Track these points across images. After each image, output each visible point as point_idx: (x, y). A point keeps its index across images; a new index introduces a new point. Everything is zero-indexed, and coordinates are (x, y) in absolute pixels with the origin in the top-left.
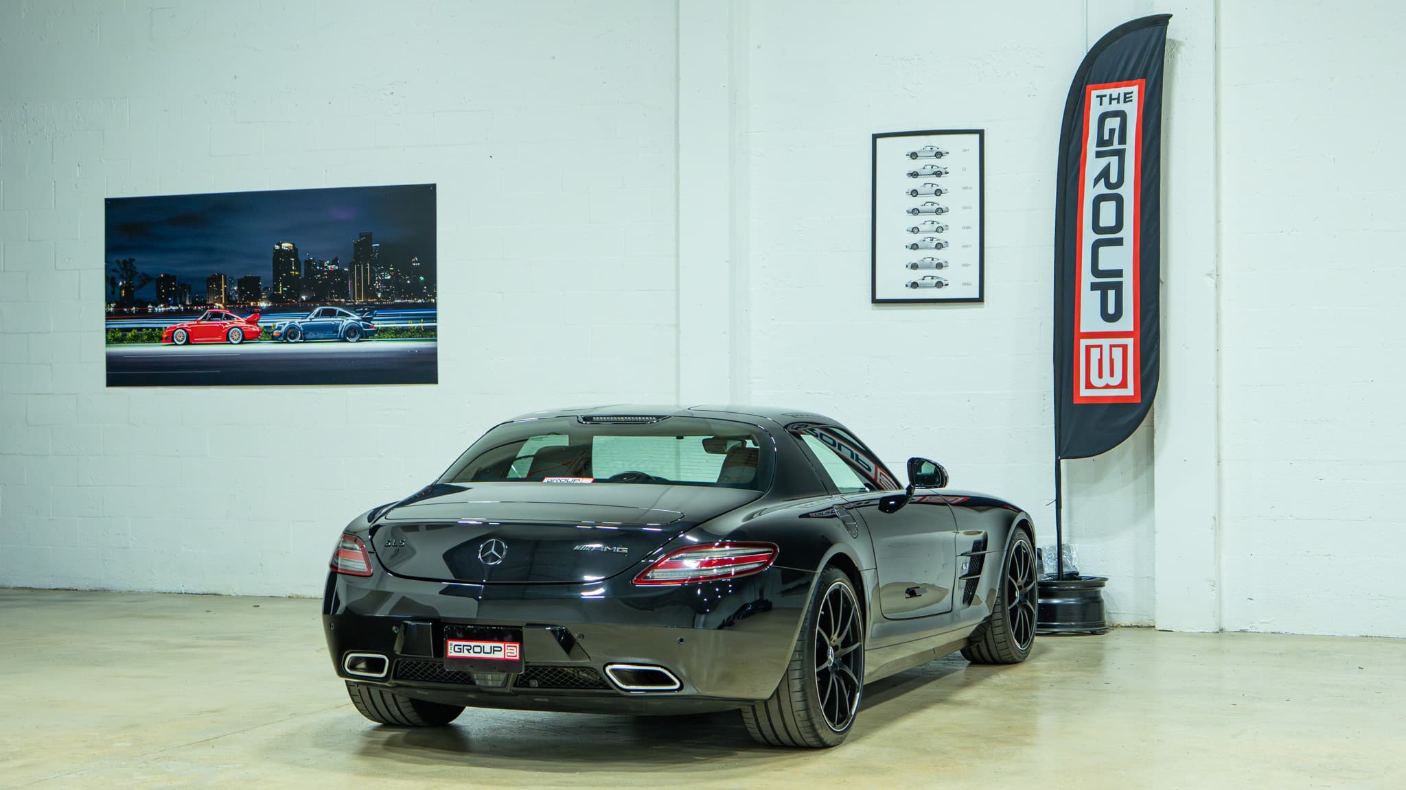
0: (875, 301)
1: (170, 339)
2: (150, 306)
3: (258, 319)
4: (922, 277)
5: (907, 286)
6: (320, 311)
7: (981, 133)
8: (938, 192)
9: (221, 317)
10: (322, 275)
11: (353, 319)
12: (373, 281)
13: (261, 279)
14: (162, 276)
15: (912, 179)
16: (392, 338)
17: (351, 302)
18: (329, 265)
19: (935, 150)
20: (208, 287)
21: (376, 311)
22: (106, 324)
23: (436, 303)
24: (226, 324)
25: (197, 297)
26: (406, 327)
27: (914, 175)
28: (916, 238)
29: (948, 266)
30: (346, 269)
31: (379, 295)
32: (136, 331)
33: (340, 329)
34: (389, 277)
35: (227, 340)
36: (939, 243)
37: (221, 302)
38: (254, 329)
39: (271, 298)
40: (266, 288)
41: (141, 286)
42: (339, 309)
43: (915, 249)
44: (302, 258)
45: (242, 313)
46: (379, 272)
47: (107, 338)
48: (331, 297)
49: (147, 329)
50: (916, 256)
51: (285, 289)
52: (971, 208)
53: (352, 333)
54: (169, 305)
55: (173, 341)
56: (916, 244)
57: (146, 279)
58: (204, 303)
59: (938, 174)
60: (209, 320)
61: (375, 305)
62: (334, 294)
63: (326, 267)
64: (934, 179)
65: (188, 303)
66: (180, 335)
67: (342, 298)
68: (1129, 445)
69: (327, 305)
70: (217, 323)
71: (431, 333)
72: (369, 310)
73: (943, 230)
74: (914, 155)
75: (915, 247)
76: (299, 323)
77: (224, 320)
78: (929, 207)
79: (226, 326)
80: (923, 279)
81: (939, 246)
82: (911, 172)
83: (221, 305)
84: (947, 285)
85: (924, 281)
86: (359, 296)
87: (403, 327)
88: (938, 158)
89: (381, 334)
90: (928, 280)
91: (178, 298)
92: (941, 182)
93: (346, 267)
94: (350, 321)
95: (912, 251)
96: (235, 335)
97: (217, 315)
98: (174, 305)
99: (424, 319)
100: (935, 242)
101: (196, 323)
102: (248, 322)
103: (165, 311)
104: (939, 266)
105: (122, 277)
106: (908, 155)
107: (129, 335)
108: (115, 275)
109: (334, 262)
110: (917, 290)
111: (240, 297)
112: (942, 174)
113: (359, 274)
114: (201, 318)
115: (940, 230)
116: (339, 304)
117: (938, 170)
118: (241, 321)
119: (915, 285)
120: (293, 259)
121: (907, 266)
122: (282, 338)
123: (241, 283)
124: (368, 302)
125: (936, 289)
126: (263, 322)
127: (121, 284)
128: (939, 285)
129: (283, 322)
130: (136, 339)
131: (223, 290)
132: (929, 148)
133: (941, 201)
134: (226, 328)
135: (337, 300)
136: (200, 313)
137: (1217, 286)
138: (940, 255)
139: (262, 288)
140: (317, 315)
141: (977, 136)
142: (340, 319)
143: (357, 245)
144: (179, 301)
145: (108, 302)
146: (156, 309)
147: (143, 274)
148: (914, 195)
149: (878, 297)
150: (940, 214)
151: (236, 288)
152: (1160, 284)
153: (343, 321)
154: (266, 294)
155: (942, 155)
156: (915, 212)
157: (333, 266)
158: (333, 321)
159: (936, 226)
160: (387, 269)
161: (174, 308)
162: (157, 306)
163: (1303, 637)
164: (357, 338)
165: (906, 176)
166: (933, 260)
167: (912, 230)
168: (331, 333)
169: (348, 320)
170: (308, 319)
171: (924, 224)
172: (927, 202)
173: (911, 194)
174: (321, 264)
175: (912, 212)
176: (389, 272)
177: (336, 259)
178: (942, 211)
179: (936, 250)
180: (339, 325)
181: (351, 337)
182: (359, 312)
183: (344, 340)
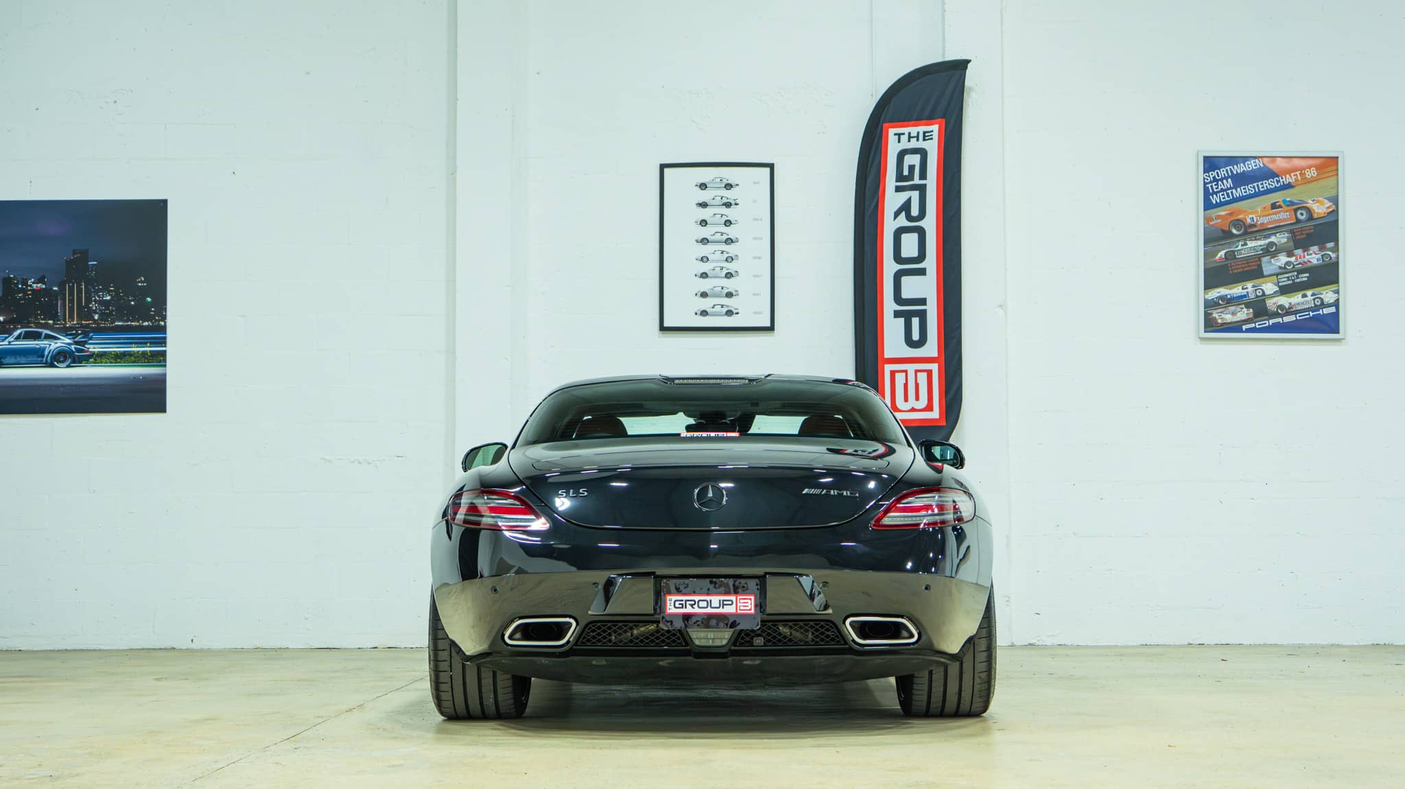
0: (663, 328)
4: (712, 306)
5: (696, 314)
6: (20, 334)
7: (771, 166)
8: (728, 223)
10: (26, 294)
11: (64, 342)
12: (88, 300)
15: (701, 209)
16: (111, 363)
17: (61, 324)
18: (34, 283)
19: (725, 181)
21: (91, 334)
23: (165, 327)
26: (131, 351)
27: (703, 205)
28: (705, 267)
29: (738, 295)
30: (55, 288)
31: (96, 317)
33: (46, 353)
34: (109, 298)
36: (729, 273)
42: (45, 332)
43: (704, 278)
46: (97, 292)
48: (36, 319)
50: (706, 285)
52: (762, 239)
53: (61, 357)
56: (706, 273)
59: (728, 205)
61: (90, 328)
62: (40, 315)
63: (31, 286)
64: (724, 210)
67: (50, 320)
69: (31, 327)
71: (159, 358)
72: (84, 332)
73: (733, 260)
74: (703, 186)
75: (704, 275)
78: (718, 237)
80: (713, 308)
81: (729, 275)
82: (700, 203)
84: (737, 313)
85: (714, 310)
86: (71, 318)
87: (125, 352)
88: (727, 189)
89: (99, 360)
90: (718, 308)
92: (730, 213)
93: (55, 286)
94: (58, 345)
95: (701, 279)
99: (151, 343)
100: (725, 272)
104: (729, 295)
106: (697, 186)
109: (40, 281)
110: (707, 317)
112: (731, 204)
113: (71, 294)
115: (730, 260)
116: (46, 326)
117: (728, 201)
119: (704, 313)
121: (696, 294)
124: (81, 324)
125: (726, 317)
128: (729, 313)
132: (718, 180)
133: (731, 232)
135: (43, 322)
137: (1006, 318)
138: (730, 285)
140: (18, 338)
141: (768, 170)
142: (44, 342)
143: (69, 263)
149: (666, 324)
150: (729, 244)
153: (50, 345)
155: (732, 187)
156: (704, 241)
157: (39, 285)
158: (37, 345)
159: (726, 255)
160: (106, 290)
164: (68, 363)
165: (695, 206)
166: (722, 289)
167: (702, 259)
168: (36, 357)
169: (56, 343)
170: (6, 343)
171: (713, 253)
172: (716, 232)
173: (700, 224)
174: (25, 282)
175: (701, 242)
176: (109, 292)
177: (44, 277)
178: (732, 242)
179: (726, 279)
180: (44, 349)
181: (59, 362)
182: (70, 335)
183: (52, 366)
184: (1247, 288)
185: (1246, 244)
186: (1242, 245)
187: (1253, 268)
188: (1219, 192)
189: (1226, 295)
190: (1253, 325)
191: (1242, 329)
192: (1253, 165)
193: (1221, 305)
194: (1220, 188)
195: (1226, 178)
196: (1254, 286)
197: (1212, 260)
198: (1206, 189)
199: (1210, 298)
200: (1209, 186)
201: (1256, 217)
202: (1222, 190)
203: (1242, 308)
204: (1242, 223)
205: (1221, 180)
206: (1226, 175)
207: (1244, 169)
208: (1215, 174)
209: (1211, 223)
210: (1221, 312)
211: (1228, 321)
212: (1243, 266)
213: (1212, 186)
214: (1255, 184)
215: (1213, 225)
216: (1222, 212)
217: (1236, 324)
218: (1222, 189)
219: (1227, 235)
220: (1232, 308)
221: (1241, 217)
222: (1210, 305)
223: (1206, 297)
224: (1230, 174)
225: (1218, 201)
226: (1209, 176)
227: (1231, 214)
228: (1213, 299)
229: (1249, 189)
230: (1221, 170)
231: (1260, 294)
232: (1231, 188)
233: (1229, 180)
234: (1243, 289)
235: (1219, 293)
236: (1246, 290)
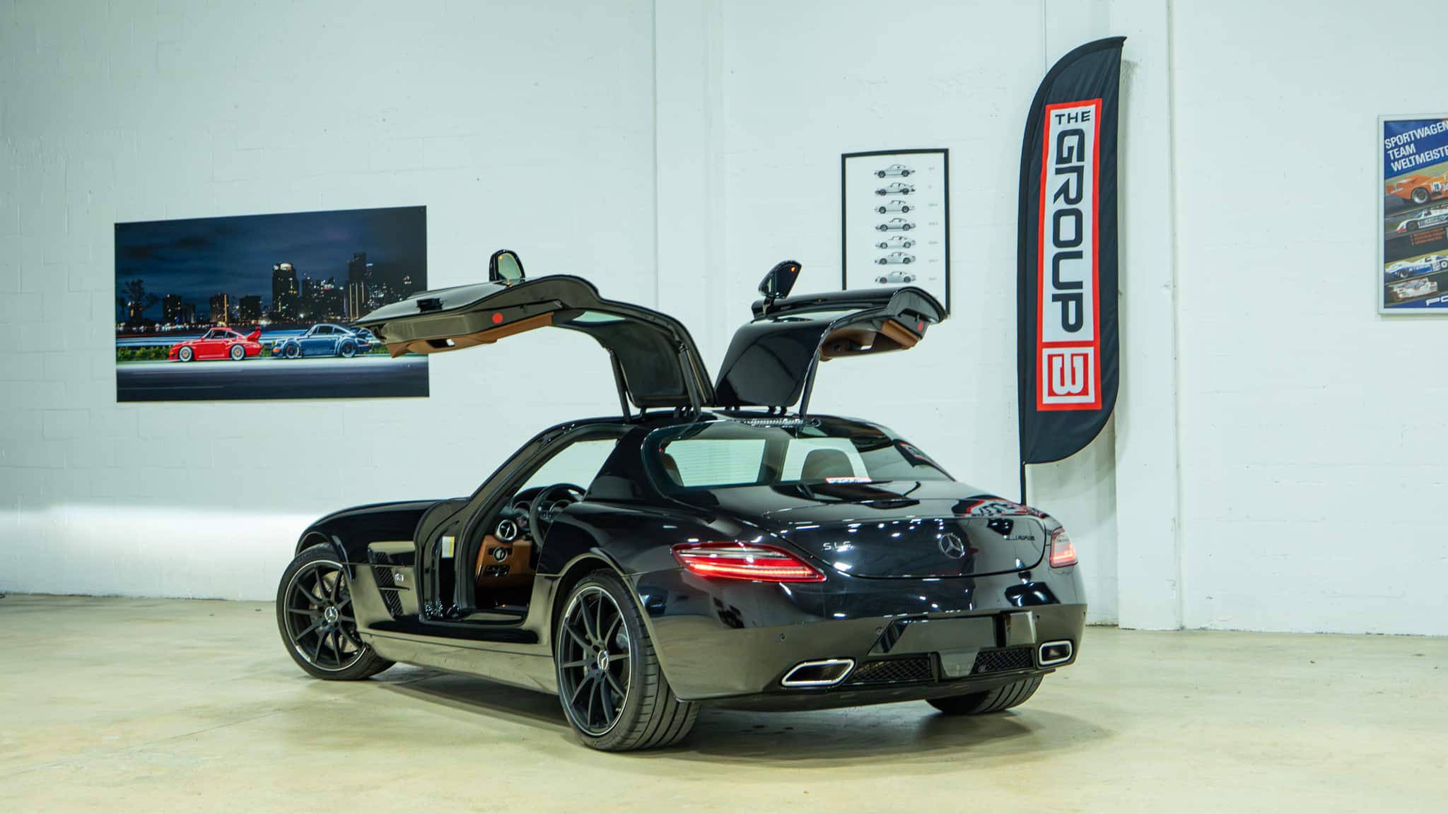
1: (176, 356)
2: (157, 325)
3: (259, 337)
6: (317, 329)
7: (946, 152)
8: (906, 209)
9: (224, 335)
10: (319, 294)
11: (349, 335)
12: (367, 299)
13: (262, 298)
14: (168, 296)
15: (880, 197)
16: (385, 353)
17: (347, 320)
18: (325, 283)
19: (902, 168)
20: (211, 306)
22: (117, 343)
24: (228, 342)
25: (202, 316)
27: (882, 192)
28: (884, 253)
29: (915, 280)
30: (341, 288)
32: (144, 349)
33: (336, 345)
34: (382, 296)
35: (229, 356)
36: (907, 258)
37: (224, 321)
38: (255, 346)
39: (271, 316)
40: (266, 307)
41: (148, 306)
42: (335, 326)
43: (883, 264)
44: (300, 278)
45: (244, 331)
46: (373, 291)
47: (117, 355)
48: (328, 315)
49: (155, 347)
50: (884, 270)
51: (284, 307)
52: (937, 224)
53: (348, 348)
54: (175, 325)
55: (179, 358)
56: (885, 259)
57: (154, 299)
58: (208, 322)
59: (905, 192)
60: (213, 338)
62: (331, 312)
63: (323, 286)
64: (901, 197)
65: (192, 322)
66: (186, 352)
67: (338, 316)
68: (1091, 451)
69: (323, 323)
70: (220, 340)
72: (364, 327)
73: (910, 245)
74: (882, 174)
75: (883, 261)
76: (298, 340)
77: (227, 337)
78: (896, 223)
79: (229, 344)
81: (907, 261)
82: (879, 190)
83: (224, 324)
86: (354, 314)
88: (904, 176)
89: (375, 349)
91: (184, 318)
92: (908, 200)
93: (341, 286)
94: (345, 338)
95: (881, 266)
96: (238, 352)
97: (220, 333)
98: (180, 323)
100: (903, 257)
101: (200, 340)
102: (249, 339)
103: (171, 330)
104: (907, 280)
105: (131, 298)
106: (876, 174)
107: (138, 352)
108: (124, 295)
109: (330, 282)
111: (242, 316)
112: (908, 191)
113: (354, 293)
114: (206, 336)
115: (907, 245)
116: (335, 322)
117: (906, 187)
118: (243, 339)
120: (291, 279)
121: (876, 280)
122: (281, 355)
123: (243, 302)
126: (264, 339)
127: (130, 304)
129: (282, 339)
130: (145, 357)
131: (225, 309)
132: (896, 167)
133: (909, 218)
134: (228, 346)
135: (333, 318)
136: (204, 331)
137: (1174, 297)
138: (907, 269)
139: (262, 306)
140: (315, 332)
141: (942, 155)
142: (335, 336)
143: (351, 265)
144: (184, 320)
145: (118, 321)
146: (163, 328)
147: (151, 294)
148: (883, 211)
150: (907, 230)
151: (237, 307)
152: (1119, 296)
153: (339, 338)
154: (266, 313)
155: (908, 173)
156: (884, 228)
157: (329, 286)
158: (329, 338)
159: (903, 241)
160: (380, 288)
161: (180, 327)
162: (164, 325)
163: (1260, 634)
164: (352, 354)
165: (874, 194)
166: (901, 273)
167: (881, 246)
168: (327, 349)
169: (343, 336)
170: (306, 336)
171: (892, 239)
172: (895, 219)
173: (880, 211)
174: (318, 284)
175: (881, 228)
176: (383, 290)
177: (332, 279)
178: (910, 228)
179: (904, 265)
180: (335, 341)
181: (346, 353)
182: (354, 329)
183: (340, 356)
184: (1430, 260)
185: (1429, 213)
186: (1426, 215)
187: (1437, 238)
188: (1400, 159)
189: (1408, 268)
190: (1437, 300)
191: (1426, 304)
192: (1439, 127)
193: (1402, 279)
194: (1402, 154)
195: (1409, 144)
196: (1438, 258)
197: (1394, 231)
198: (1387, 157)
199: (1391, 272)
200: (1390, 152)
201: (1441, 183)
202: (1404, 157)
203: (1425, 282)
204: (1425, 191)
205: (1404, 145)
206: (1409, 140)
207: (1429, 132)
208: (1396, 139)
209: (1393, 192)
210: (1403, 286)
211: (1411, 296)
212: (1426, 236)
213: (1393, 153)
214: (1441, 149)
215: (1394, 195)
216: (1404, 180)
217: (1419, 299)
218: (1404, 155)
219: (1409, 204)
220: (1415, 282)
221: (1424, 184)
222: (1390, 279)
223: (1387, 270)
224: (1413, 139)
225: (1400, 169)
226: (1390, 142)
227: (1413, 182)
228: (1394, 273)
229: (1434, 154)
230: (1404, 135)
231: (1446, 266)
232: (1413, 154)
233: (1412, 145)
234: (1426, 261)
235: (1400, 266)
236: (1430, 263)
